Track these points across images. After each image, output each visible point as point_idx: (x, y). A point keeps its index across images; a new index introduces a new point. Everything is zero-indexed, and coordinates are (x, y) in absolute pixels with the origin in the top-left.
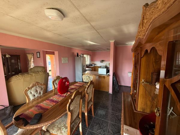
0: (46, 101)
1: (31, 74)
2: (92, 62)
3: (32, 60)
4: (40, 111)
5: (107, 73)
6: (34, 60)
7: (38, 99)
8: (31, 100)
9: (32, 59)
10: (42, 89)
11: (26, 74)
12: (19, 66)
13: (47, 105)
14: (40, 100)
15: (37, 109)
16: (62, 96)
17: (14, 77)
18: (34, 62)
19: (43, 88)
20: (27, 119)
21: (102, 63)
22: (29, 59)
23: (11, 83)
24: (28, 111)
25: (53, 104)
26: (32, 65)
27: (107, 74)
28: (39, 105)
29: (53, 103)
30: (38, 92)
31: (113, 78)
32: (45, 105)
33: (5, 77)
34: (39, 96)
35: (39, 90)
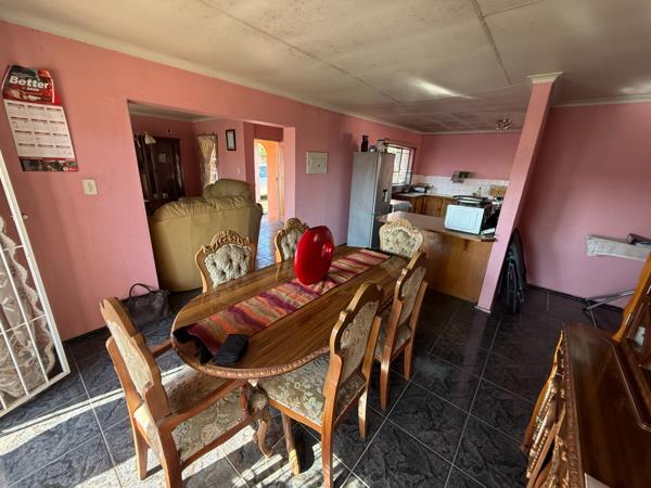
0: (259, 298)
1: (212, 201)
2: (415, 177)
3: (213, 159)
4: (242, 326)
5: (484, 227)
6: (217, 157)
7: (232, 287)
8: (215, 285)
9: (214, 153)
10: (245, 256)
11: (198, 203)
12: (179, 175)
13: (263, 311)
14: (239, 291)
15: (232, 316)
16: (306, 291)
17: (167, 207)
18: (217, 163)
19: (248, 254)
20: (206, 344)
21: (460, 184)
22: (205, 155)
23: (161, 223)
24: (207, 320)
25: (281, 313)
26: (213, 175)
27: (486, 232)
28: (237, 306)
29: (281, 310)
30: (234, 264)
31: (508, 250)
32: (255, 310)
33: (146, 204)
34: (237, 277)
35: (235, 258)
